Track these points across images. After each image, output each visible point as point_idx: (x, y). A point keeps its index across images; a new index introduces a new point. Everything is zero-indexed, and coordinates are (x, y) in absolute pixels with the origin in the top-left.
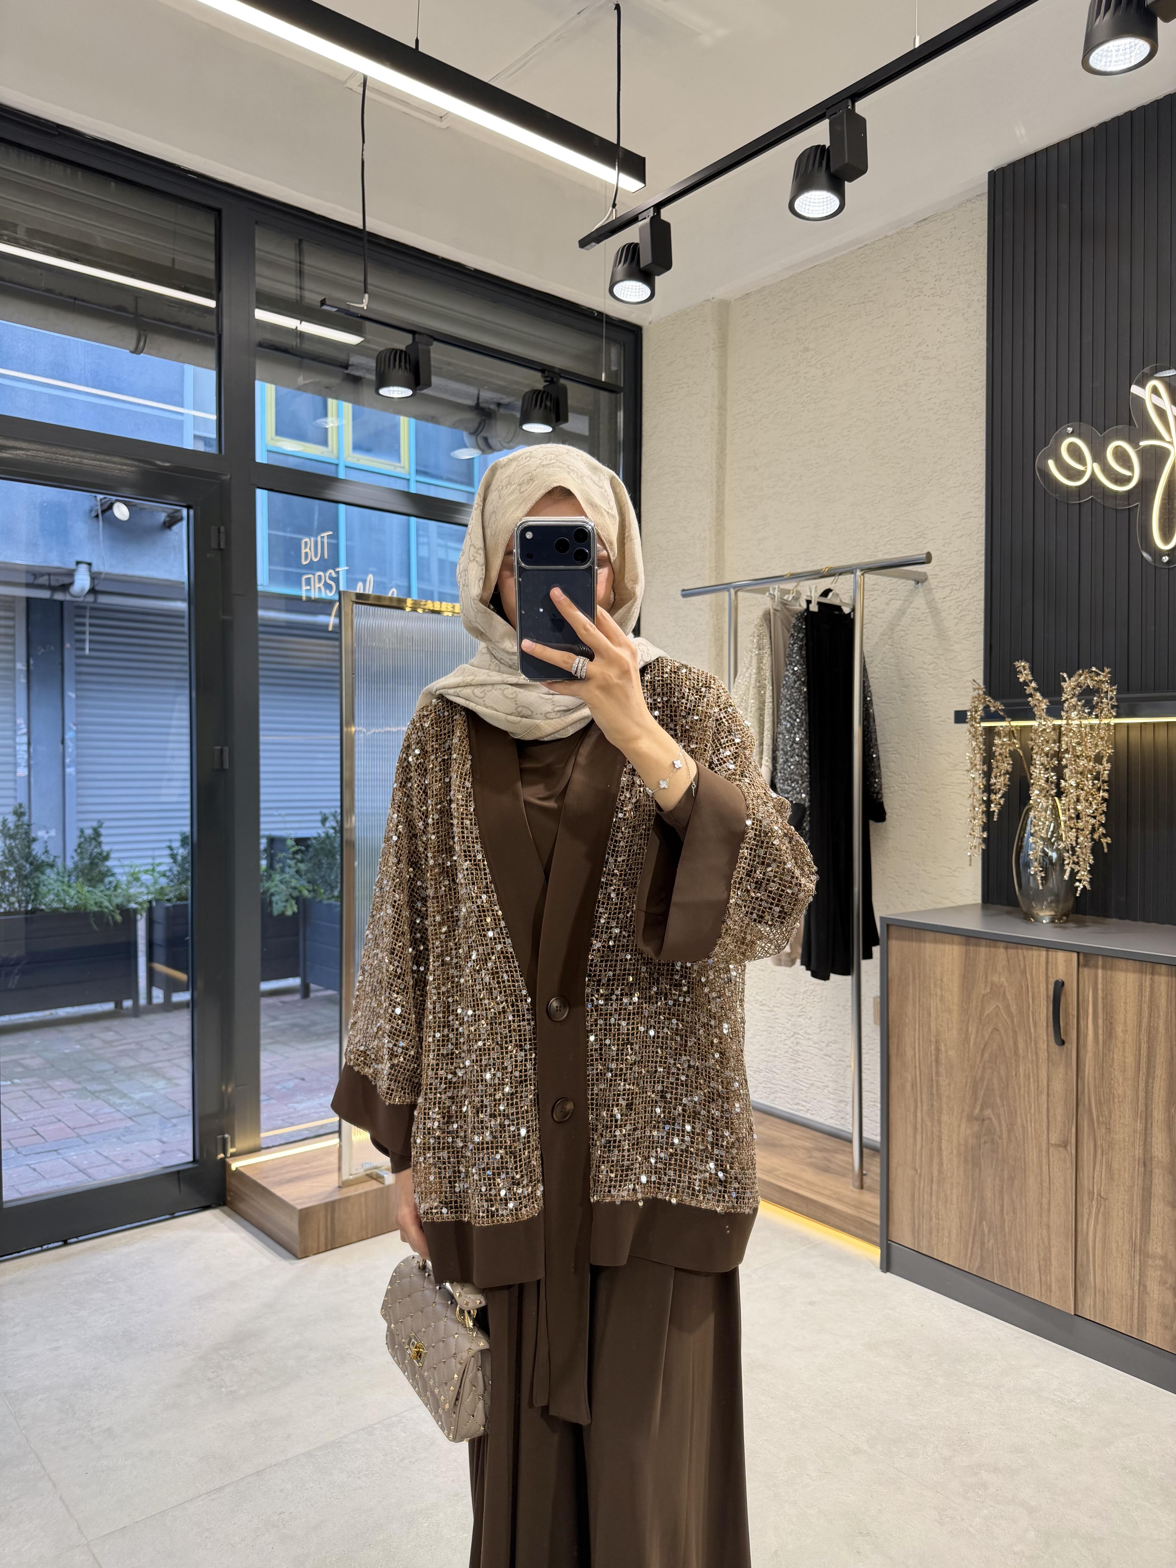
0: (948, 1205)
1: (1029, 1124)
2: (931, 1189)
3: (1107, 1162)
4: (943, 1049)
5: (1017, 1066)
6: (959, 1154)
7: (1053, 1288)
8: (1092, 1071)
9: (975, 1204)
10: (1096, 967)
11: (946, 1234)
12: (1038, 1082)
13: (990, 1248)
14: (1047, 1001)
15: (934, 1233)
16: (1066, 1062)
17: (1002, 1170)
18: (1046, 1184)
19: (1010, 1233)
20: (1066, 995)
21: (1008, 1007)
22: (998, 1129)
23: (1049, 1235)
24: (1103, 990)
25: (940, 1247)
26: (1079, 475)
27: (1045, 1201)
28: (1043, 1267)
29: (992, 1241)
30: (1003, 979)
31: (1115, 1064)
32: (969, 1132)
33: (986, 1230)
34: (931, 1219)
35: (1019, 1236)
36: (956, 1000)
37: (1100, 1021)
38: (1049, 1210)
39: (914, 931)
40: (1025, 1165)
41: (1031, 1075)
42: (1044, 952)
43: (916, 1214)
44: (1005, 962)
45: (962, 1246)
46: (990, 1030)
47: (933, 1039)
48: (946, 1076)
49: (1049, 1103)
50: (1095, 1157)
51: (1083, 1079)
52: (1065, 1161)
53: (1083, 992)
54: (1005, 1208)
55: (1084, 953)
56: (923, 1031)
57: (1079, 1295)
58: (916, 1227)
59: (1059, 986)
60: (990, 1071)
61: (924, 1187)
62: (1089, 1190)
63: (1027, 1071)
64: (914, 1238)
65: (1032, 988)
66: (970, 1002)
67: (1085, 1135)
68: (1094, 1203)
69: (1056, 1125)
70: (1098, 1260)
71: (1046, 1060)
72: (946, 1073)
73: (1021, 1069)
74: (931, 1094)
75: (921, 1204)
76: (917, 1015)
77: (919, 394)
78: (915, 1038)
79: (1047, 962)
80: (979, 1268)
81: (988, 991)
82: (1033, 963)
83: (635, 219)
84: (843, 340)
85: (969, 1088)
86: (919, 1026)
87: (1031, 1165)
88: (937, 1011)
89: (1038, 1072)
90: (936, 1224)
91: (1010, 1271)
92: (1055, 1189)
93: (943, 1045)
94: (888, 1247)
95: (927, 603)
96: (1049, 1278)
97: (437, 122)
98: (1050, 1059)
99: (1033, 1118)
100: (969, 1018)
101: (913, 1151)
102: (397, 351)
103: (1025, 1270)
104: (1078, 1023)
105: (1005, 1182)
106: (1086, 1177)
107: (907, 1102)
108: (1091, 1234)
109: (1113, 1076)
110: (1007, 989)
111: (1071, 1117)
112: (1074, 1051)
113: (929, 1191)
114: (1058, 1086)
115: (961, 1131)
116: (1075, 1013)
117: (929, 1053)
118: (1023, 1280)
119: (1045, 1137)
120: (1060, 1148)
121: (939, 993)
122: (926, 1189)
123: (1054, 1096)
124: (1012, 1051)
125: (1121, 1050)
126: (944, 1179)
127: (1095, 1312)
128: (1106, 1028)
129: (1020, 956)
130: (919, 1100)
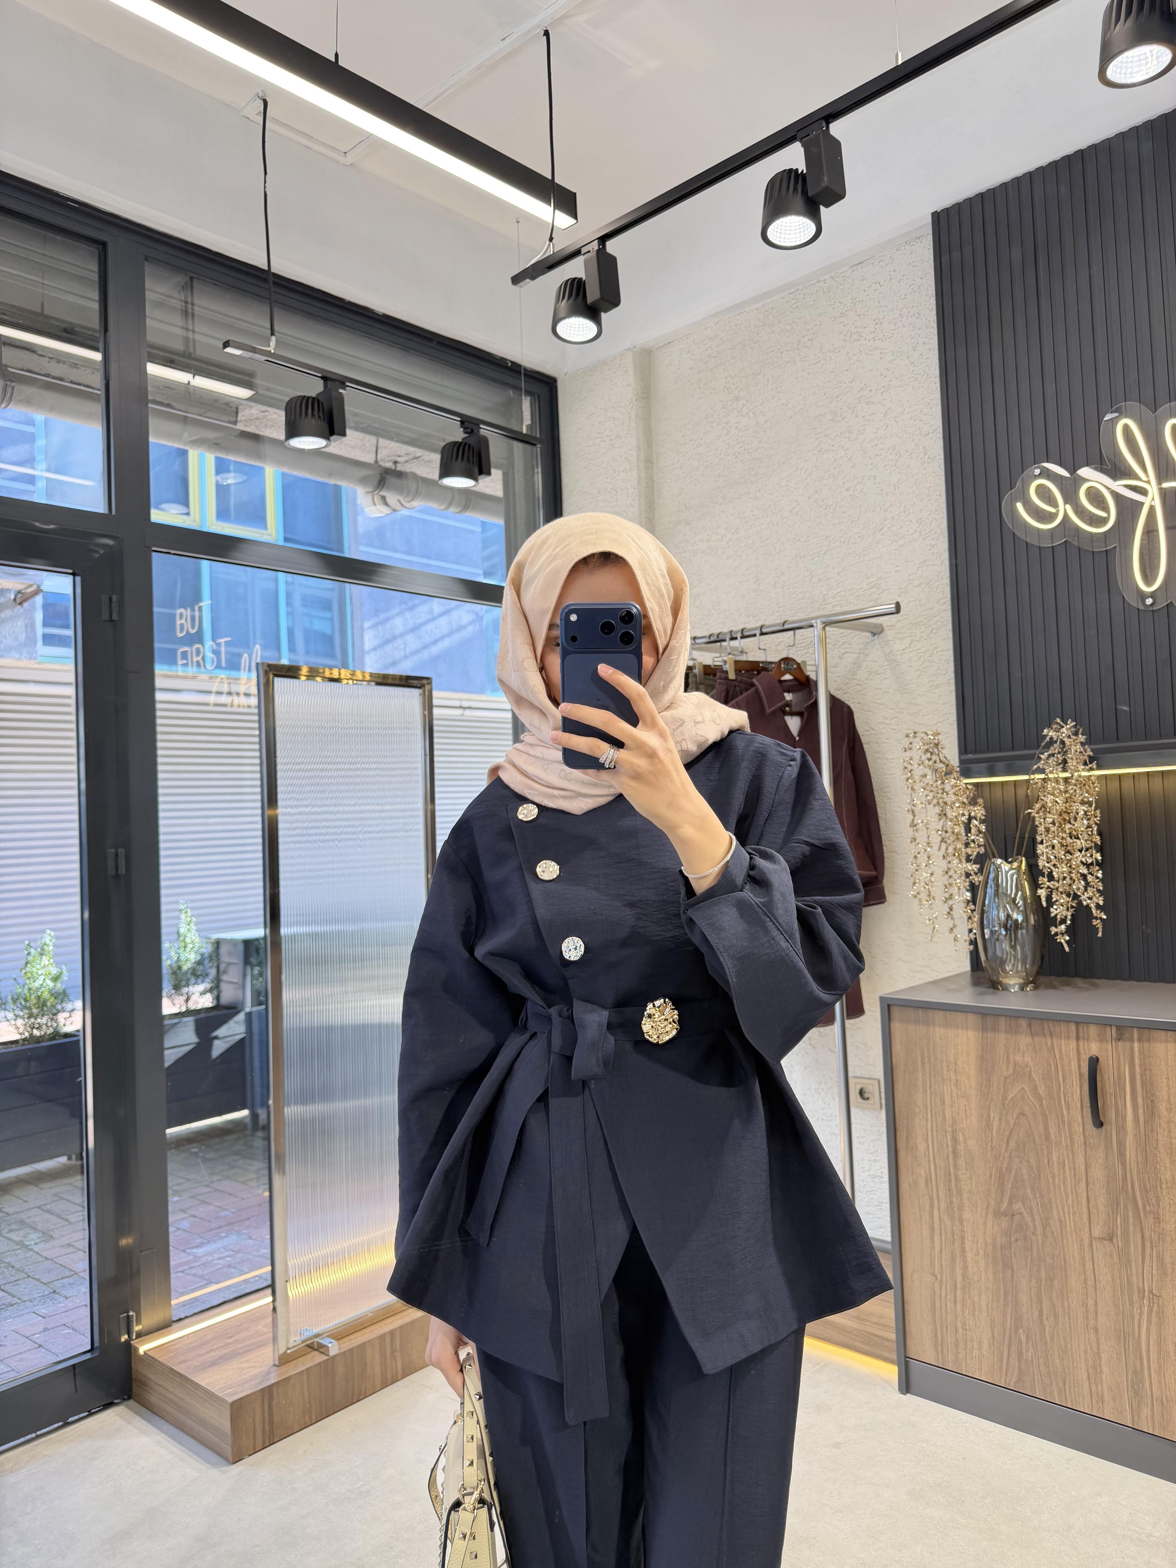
0: (977, 1313)
1: (1067, 1216)
2: (956, 1296)
3: (1158, 1256)
4: (961, 1138)
5: (1050, 1153)
6: (986, 1255)
7: (1106, 1399)
8: (1134, 1155)
9: (1009, 1311)
10: (1132, 1040)
11: (976, 1346)
12: (1075, 1169)
13: (1029, 1359)
14: (1080, 1080)
15: (962, 1345)
16: (1106, 1146)
17: (1039, 1270)
18: (1090, 1283)
19: (1052, 1340)
20: (1101, 1073)
21: (1034, 1090)
22: (1031, 1224)
23: (1098, 1340)
24: (1141, 1066)
25: (969, 1362)
26: (1051, 517)
27: (1091, 1302)
28: (1092, 1376)
29: (1031, 1350)
30: (1027, 1058)
31: (1160, 1146)
32: (996, 1229)
33: (1023, 1338)
34: (956, 1330)
35: (1063, 1344)
36: (974, 1084)
37: (1140, 1100)
38: (1096, 1312)
39: (920, 1011)
40: (1065, 1262)
41: (1066, 1162)
42: (1073, 1027)
43: (938, 1327)
44: (1028, 1039)
45: (996, 1359)
46: (1015, 1116)
47: (950, 1129)
48: (967, 1170)
49: (1089, 1192)
50: (1143, 1250)
51: (1124, 1164)
52: (1111, 1255)
53: (1119, 1069)
54: (1045, 1312)
55: (1117, 1026)
56: (936, 1120)
57: (1134, 1405)
58: (939, 1341)
59: (1094, 1063)
60: (1017, 1160)
61: (946, 1296)
62: (1138, 1288)
63: (1061, 1158)
64: (938, 1352)
65: (1062, 1066)
66: (990, 1086)
67: (1131, 1227)
68: (1145, 1301)
69: (1098, 1216)
70: (1154, 1366)
71: (1083, 1145)
72: (966, 1166)
73: (1054, 1156)
74: (949, 1190)
75: (944, 1314)
76: (929, 1103)
77: (864, 440)
78: (927, 1129)
79: (1078, 1038)
80: (1017, 1381)
81: (1011, 1072)
82: (1061, 1040)
83: (577, 253)
84: (776, 388)
85: (995, 1180)
86: (932, 1115)
87: (1072, 1262)
88: (952, 1096)
89: (1073, 1157)
90: (963, 1335)
91: (1054, 1382)
92: (1102, 1287)
93: (960, 1134)
94: (907, 1364)
95: (885, 656)
96: (1100, 1389)
97: (341, 159)
98: (1088, 1142)
99: (1071, 1210)
100: (990, 1103)
101: (931, 1255)
102: (308, 398)
103: (1072, 1381)
104: (1116, 1102)
105: (1043, 1283)
106: (1134, 1273)
107: (921, 1200)
108: (1144, 1337)
109: (1159, 1159)
110: (1033, 1069)
111: (1115, 1206)
112: (1114, 1133)
113: (953, 1299)
114: (1098, 1173)
115: (988, 1229)
116: (1112, 1091)
117: (945, 1146)
118: (1070, 1392)
119: (1087, 1230)
120: (1104, 1242)
121: (953, 1077)
122: (949, 1297)
123: (1094, 1184)
124: (1043, 1138)
125: (1166, 1130)
126: (970, 1283)
127: (1154, 1423)
128: (1148, 1106)
129: (1046, 1032)
130: (935, 1196)
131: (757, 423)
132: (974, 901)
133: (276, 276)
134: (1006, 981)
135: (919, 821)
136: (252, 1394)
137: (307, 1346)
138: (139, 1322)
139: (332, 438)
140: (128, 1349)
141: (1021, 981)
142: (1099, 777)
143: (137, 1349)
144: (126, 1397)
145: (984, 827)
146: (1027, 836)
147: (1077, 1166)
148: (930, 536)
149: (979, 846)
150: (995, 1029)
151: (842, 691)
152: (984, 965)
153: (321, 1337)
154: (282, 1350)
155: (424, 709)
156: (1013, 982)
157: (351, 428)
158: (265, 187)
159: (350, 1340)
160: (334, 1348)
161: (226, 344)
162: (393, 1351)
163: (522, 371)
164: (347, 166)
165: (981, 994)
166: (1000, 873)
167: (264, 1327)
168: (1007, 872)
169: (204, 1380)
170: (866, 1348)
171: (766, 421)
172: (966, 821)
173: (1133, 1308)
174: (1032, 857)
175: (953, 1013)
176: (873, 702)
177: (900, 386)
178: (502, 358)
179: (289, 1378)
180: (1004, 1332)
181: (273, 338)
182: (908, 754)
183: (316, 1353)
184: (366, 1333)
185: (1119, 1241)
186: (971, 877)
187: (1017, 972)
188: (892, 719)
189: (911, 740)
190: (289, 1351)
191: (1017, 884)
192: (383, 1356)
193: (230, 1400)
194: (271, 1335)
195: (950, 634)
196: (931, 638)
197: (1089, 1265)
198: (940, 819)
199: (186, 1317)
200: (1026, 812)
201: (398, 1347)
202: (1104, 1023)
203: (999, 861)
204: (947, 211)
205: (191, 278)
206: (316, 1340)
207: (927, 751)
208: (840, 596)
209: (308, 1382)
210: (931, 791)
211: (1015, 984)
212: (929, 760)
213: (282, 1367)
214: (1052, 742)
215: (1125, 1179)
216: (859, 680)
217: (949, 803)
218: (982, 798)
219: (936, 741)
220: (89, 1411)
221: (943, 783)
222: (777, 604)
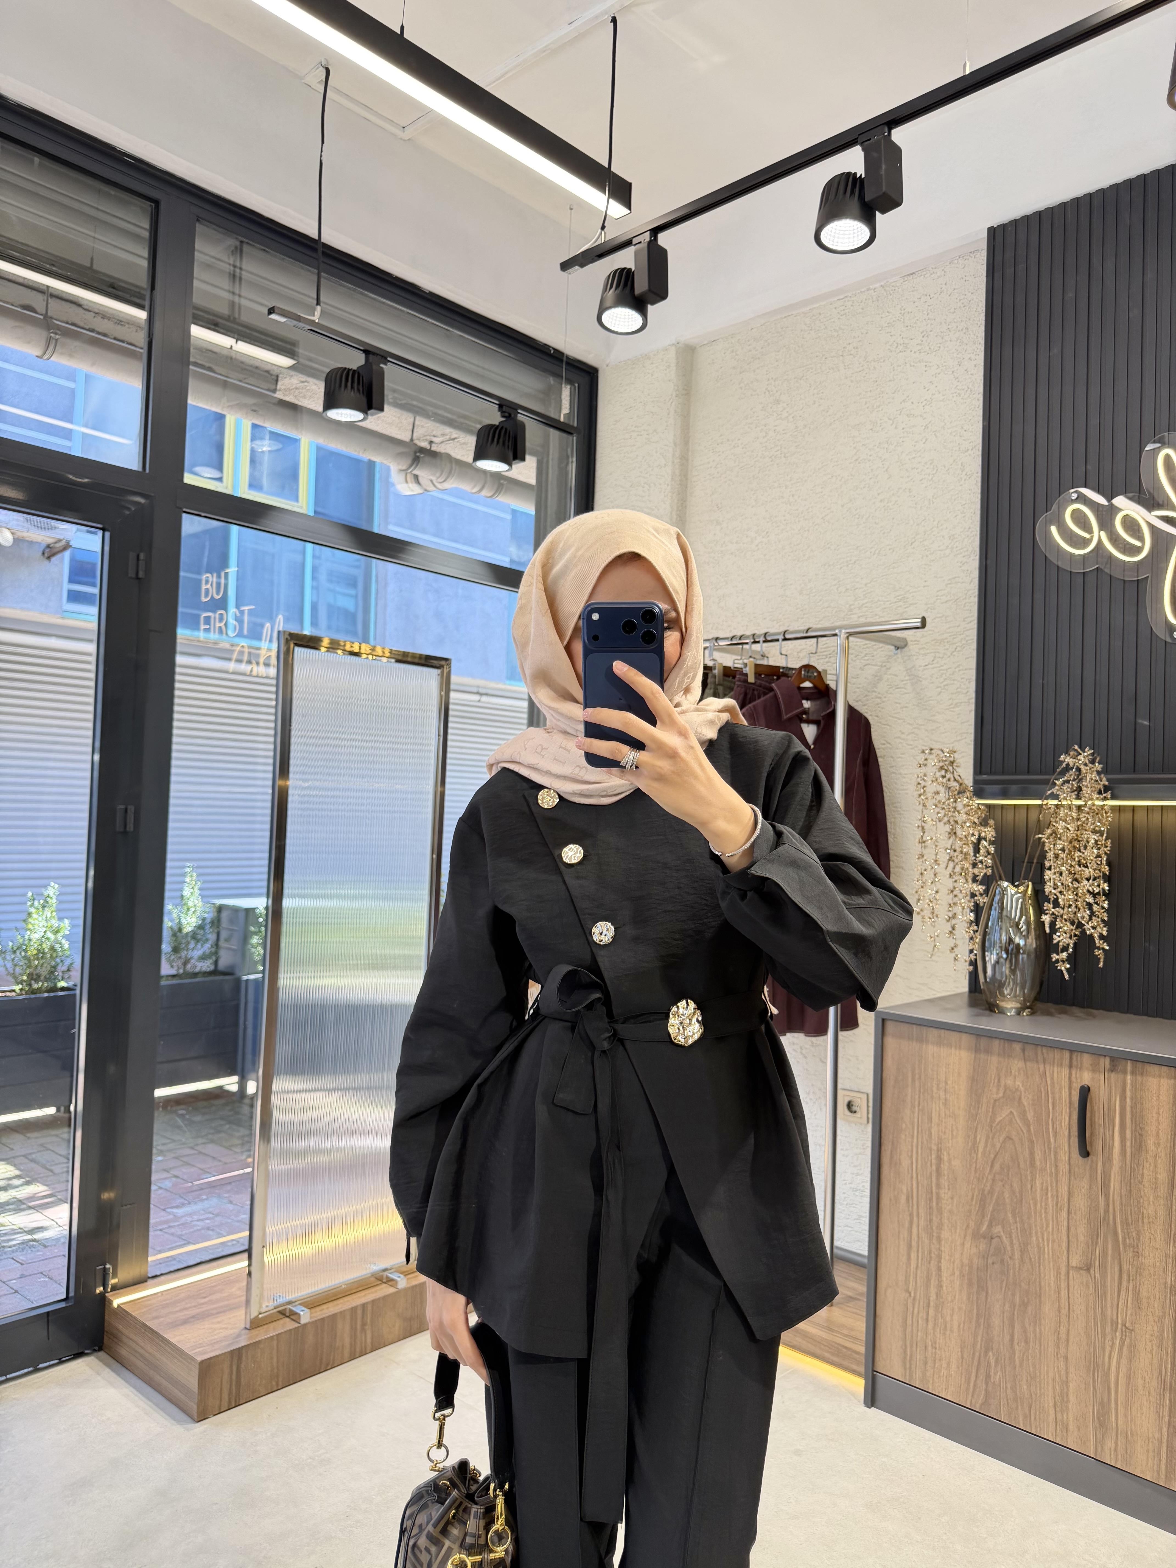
0: (948, 1333)
1: (1046, 1243)
2: (928, 1314)
3: (1134, 1289)
4: (945, 1158)
5: (1033, 1179)
6: (962, 1275)
7: (1071, 1427)
8: (1118, 1187)
9: (981, 1333)
10: (1125, 1072)
11: (944, 1365)
12: (1057, 1197)
13: (997, 1382)
14: (1070, 1108)
15: (930, 1363)
16: (1090, 1176)
17: (1013, 1295)
18: (1064, 1311)
19: (1021, 1365)
20: (1091, 1103)
21: (1023, 1115)
22: (1009, 1248)
23: (1067, 1369)
24: (1132, 1099)
25: (936, 1380)
26: (1085, 542)
27: (1063, 1330)
28: (1059, 1404)
29: (999, 1373)
30: (1018, 1083)
31: (1145, 1180)
32: (974, 1250)
33: (993, 1362)
34: (926, 1348)
35: (1031, 1369)
36: (962, 1104)
37: (1128, 1133)
38: (1068, 1341)
39: (914, 1026)
40: (1040, 1289)
41: (1049, 1189)
42: (1067, 1055)
43: (908, 1343)
44: (1021, 1064)
45: (963, 1379)
46: (1001, 1139)
47: (934, 1147)
48: (949, 1189)
49: (1070, 1221)
50: (1120, 1283)
51: (1107, 1196)
52: (1087, 1286)
53: (1110, 1100)
54: (1016, 1337)
55: (1111, 1057)
56: (922, 1138)
57: (1098, 1436)
58: (908, 1357)
59: (1085, 1092)
60: (1000, 1183)
61: (918, 1313)
62: (1112, 1320)
63: (1045, 1184)
64: (905, 1369)
65: (1053, 1093)
66: (978, 1107)
67: (1109, 1259)
68: (1117, 1334)
69: (1077, 1245)
70: (1121, 1398)
71: (1067, 1173)
72: (948, 1186)
73: (1037, 1182)
74: (930, 1208)
75: (915, 1331)
76: (916, 1120)
77: (902, 452)
78: (912, 1146)
79: (1071, 1066)
80: (983, 1404)
81: (1001, 1095)
82: (1054, 1067)
83: (628, 243)
84: (818, 394)
85: (976, 1203)
86: (918, 1132)
87: (1047, 1289)
88: (939, 1115)
89: (1057, 1184)
90: (932, 1354)
91: (1020, 1407)
92: (1075, 1316)
93: (945, 1153)
94: (874, 1378)
95: (906, 670)
96: (1065, 1417)
97: (399, 132)
98: (1072, 1171)
99: (1051, 1237)
100: (977, 1124)
101: (907, 1271)
102: (349, 370)
103: (1038, 1407)
104: (1104, 1133)
105: (1017, 1308)
106: (1109, 1305)
107: (901, 1216)
108: (1113, 1369)
109: (1143, 1193)
110: (1023, 1094)
111: (1095, 1237)
112: (1100, 1164)
113: (925, 1317)
114: (1081, 1202)
115: (965, 1250)
116: (1101, 1122)
117: (929, 1163)
118: (1035, 1418)
119: (1064, 1258)
120: (1082, 1272)
121: (942, 1096)
122: (921, 1315)
123: (1075, 1213)
124: (1028, 1163)
125: (1152, 1164)
126: (943, 1302)
127: (1117, 1456)
128: (1136, 1140)
129: (1039, 1058)
130: (915, 1213)
131: (797, 427)
132: (977, 922)
133: (325, 246)
134: (1003, 1004)
135: (928, 838)
136: (221, 1355)
137: (279, 1312)
138: (115, 1275)
139: (369, 412)
140: (103, 1301)
141: (1018, 1005)
142: (1113, 808)
143: (111, 1302)
144: (96, 1348)
145: (993, 849)
146: (1035, 861)
147: (1060, 1195)
148: (961, 553)
149: (987, 867)
150: (988, 1051)
151: (860, 703)
152: (982, 987)
153: (294, 1304)
154: (254, 1314)
155: (441, 690)
156: (1010, 1005)
157: (389, 404)
158: (321, 156)
159: (323, 1309)
160: (306, 1316)
161: (271, 311)
162: (364, 1324)
163: (565, 359)
164: (404, 140)
165: (977, 1015)
166: (1005, 896)
167: (238, 1290)
168: (1012, 896)
169: (175, 1337)
170: (835, 1359)
171: (805, 426)
172: (975, 841)
173: (1105, 1340)
174: (1039, 883)
175: (947, 1032)
176: (890, 716)
177: (943, 400)
178: (545, 345)
179: (259, 1342)
180: (974, 1354)
181: (319, 308)
182: (923, 770)
183: (287, 1320)
184: (338, 1305)
185: (1096, 1272)
186: (976, 898)
187: (1015, 996)
188: (909, 734)
189: (926, 756)
190: (261, 1316)
191: (1021, 908)
192: (353, 1329)
193: (200, 1358)
194: (244, 1298)
195: (974, 654)
196: (954, 656)
197: (1064, 1293)
198: (950, 838)
199: (162, 1275)
200: (1037, 836)
201: (369, 1321)
202: (1098, 1053)
203: (1006, 884)
204: (1003, 227)
205: (242, 242)
206: (288, 1307)
207: (942, 768)
208: (866, 607)
209: (277, 1347)
210: (943, 809)
211: (1012, 1008)
212: (944, 777)
213: (253, 1331)
214: (1068, 768)
215: (1107, 1211)
216: (879, 693)
217: (960, 822)
218: (994, 819)
219: (952, 759)
220: (60, 1359)
221: (955, 802)
222: (802, 610)
